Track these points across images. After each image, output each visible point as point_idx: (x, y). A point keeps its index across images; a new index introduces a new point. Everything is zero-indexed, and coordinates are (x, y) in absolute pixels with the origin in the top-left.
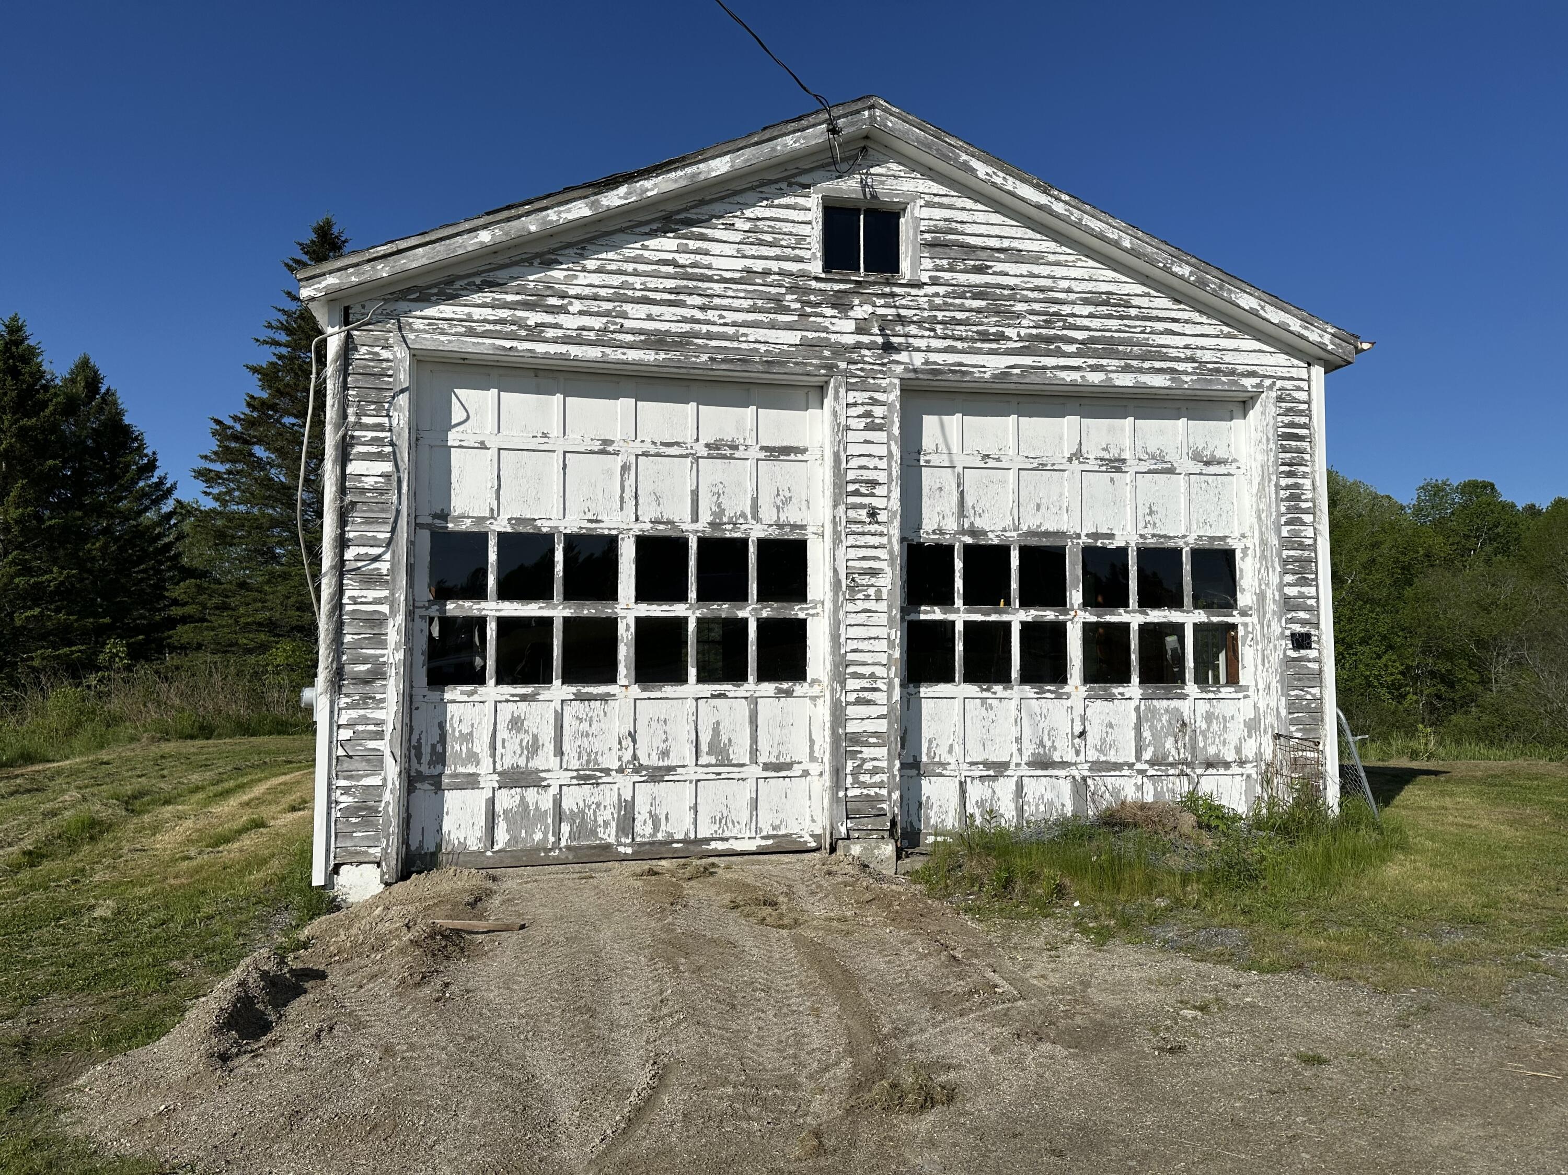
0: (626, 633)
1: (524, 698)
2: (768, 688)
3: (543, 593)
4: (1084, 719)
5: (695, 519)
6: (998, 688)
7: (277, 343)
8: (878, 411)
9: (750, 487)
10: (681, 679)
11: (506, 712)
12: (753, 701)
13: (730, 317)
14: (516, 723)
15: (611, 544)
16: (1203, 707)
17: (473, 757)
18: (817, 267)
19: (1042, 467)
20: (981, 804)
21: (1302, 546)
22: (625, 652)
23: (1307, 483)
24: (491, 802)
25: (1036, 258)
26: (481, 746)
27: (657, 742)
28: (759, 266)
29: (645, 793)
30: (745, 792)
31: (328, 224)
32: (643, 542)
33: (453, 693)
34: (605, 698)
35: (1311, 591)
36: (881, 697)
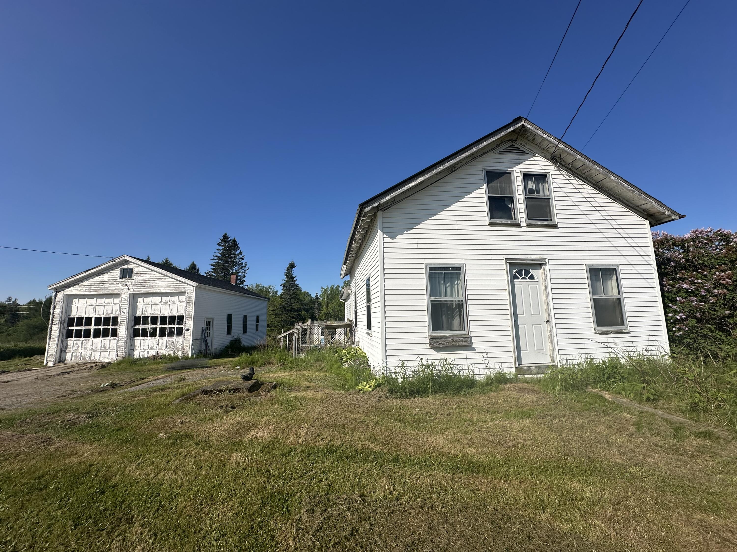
0: (92, 331)
1: (77, 340)
2: (112, 338)
3: (82, 325)
4: (158, 342)
5: (103, 314)
6: (146, 338)
8: (126, 298)
9: (111, 309)
10: (100, 337)
11: (75, 342)
12: (110, 340)
13: (106, 286)
14: (76, 344)
15: (91, 318)
16: (177, 340)
17: (70, 348)
18: (119, 278)
19: (155, 304)
20: (142, 355)
21: (189, 315)
22: (92, 333)
23: (191, 305)
24: (72, 354)
25: (151, 274)
26: (71, 347)
27: (96, 346)
28: (110, 279)
29: (93, 353)
30: (108, 353)
31: (226, 234)
32: (96, 318)
33: (69, 339)
34: (89, 340)
35: (190, 322)
36: (124, 340)
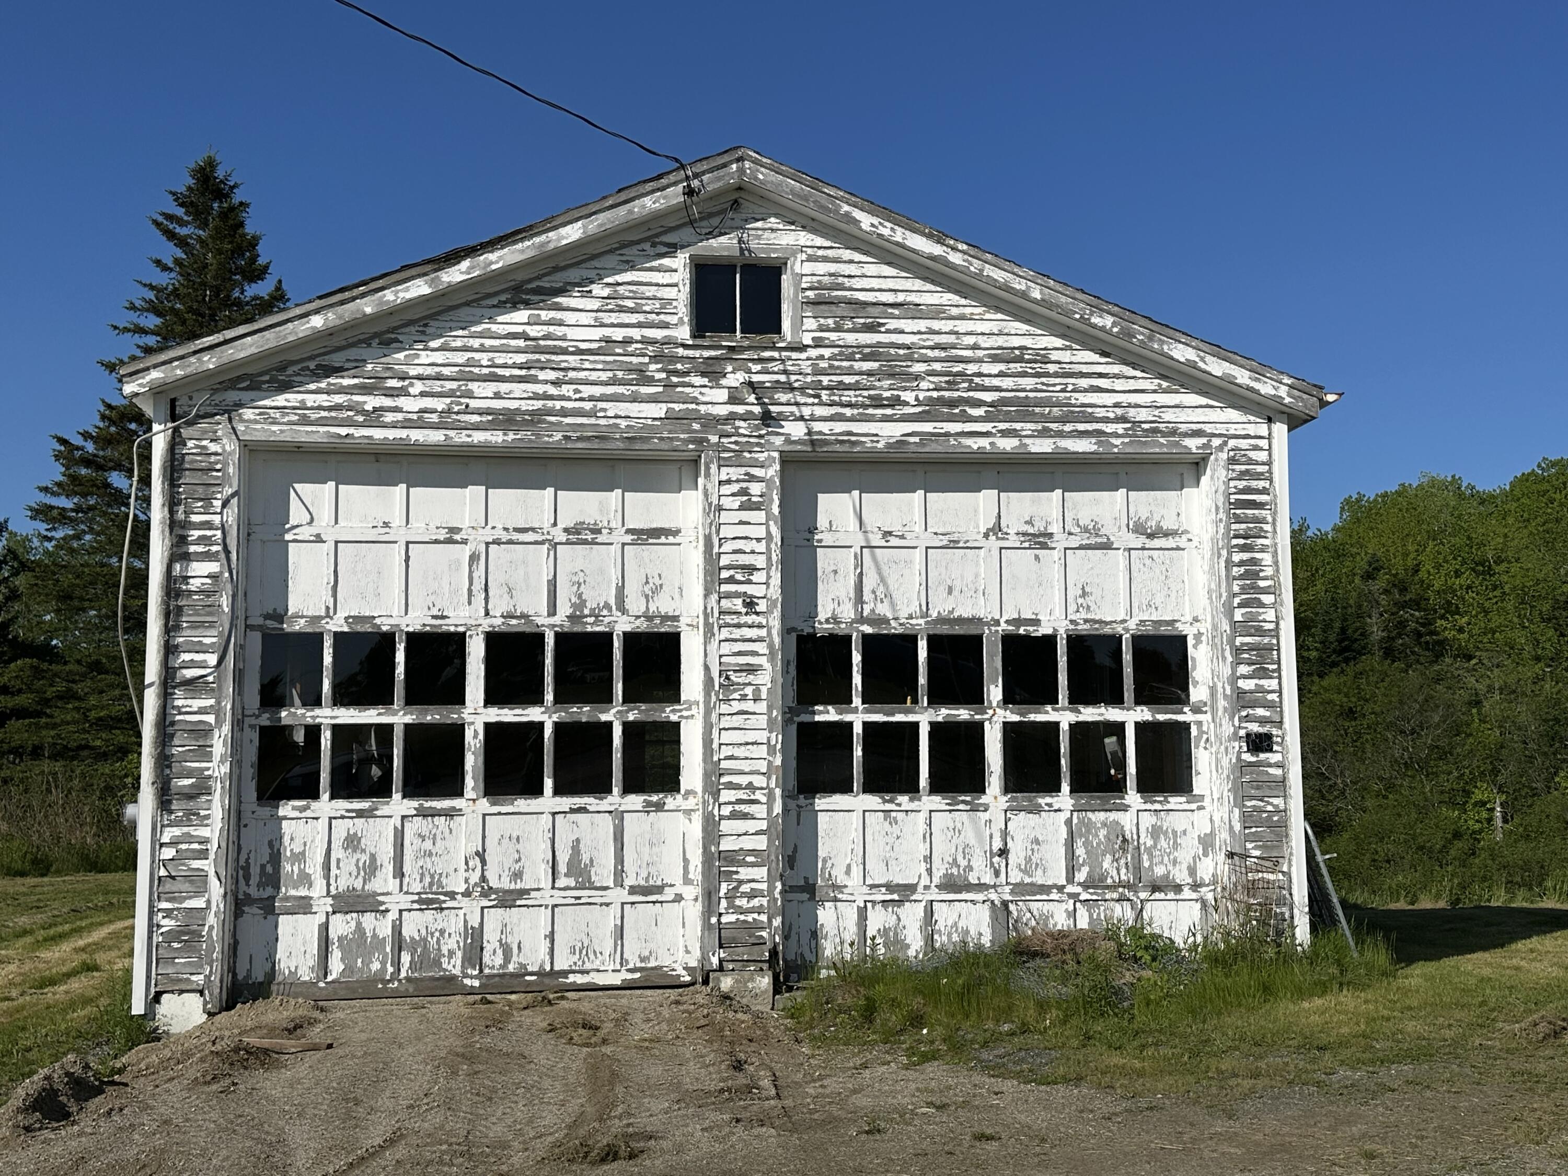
0: (474, 740)
1: (360, 814)
2: (635, 801)
3: (383, 698)
4: (1005, 834)
5: (552, 612)
6: (903, 799)
7: (141, 330)
8: (756, 489)
9: (614, 575)
10: (536, 790)
11: (341, 829)
12: (619, 816)
13: (587, 391)
14: (353, 842)
15: (457, 641)
16: (1147, 820)
17: (305, 879)
18: (684, 333)
19: (953, 545)
20: (884, 932)
21: (1260, 632)
22: (472, 761)
23: (1267, 558)
24: (325, 927)
25: (937, 313)
26: (314, 867)
27: (509, 862)
28: (618, 334)
29: (494, 918)
30: (611, 917)
31: (211, 164)
32: (494, 640)
33: (287, 809)
34: (450, 814)
35: (1273, 684)
36: (760, 811)
